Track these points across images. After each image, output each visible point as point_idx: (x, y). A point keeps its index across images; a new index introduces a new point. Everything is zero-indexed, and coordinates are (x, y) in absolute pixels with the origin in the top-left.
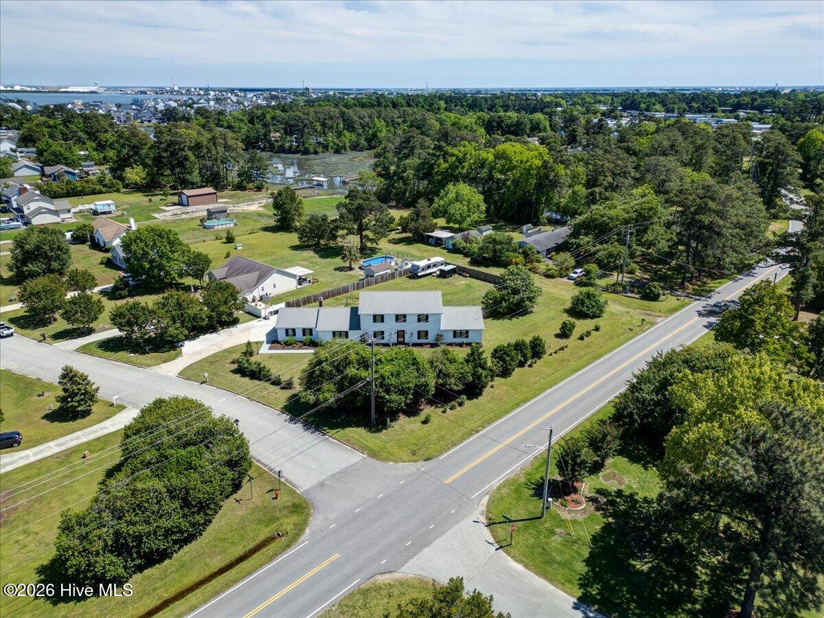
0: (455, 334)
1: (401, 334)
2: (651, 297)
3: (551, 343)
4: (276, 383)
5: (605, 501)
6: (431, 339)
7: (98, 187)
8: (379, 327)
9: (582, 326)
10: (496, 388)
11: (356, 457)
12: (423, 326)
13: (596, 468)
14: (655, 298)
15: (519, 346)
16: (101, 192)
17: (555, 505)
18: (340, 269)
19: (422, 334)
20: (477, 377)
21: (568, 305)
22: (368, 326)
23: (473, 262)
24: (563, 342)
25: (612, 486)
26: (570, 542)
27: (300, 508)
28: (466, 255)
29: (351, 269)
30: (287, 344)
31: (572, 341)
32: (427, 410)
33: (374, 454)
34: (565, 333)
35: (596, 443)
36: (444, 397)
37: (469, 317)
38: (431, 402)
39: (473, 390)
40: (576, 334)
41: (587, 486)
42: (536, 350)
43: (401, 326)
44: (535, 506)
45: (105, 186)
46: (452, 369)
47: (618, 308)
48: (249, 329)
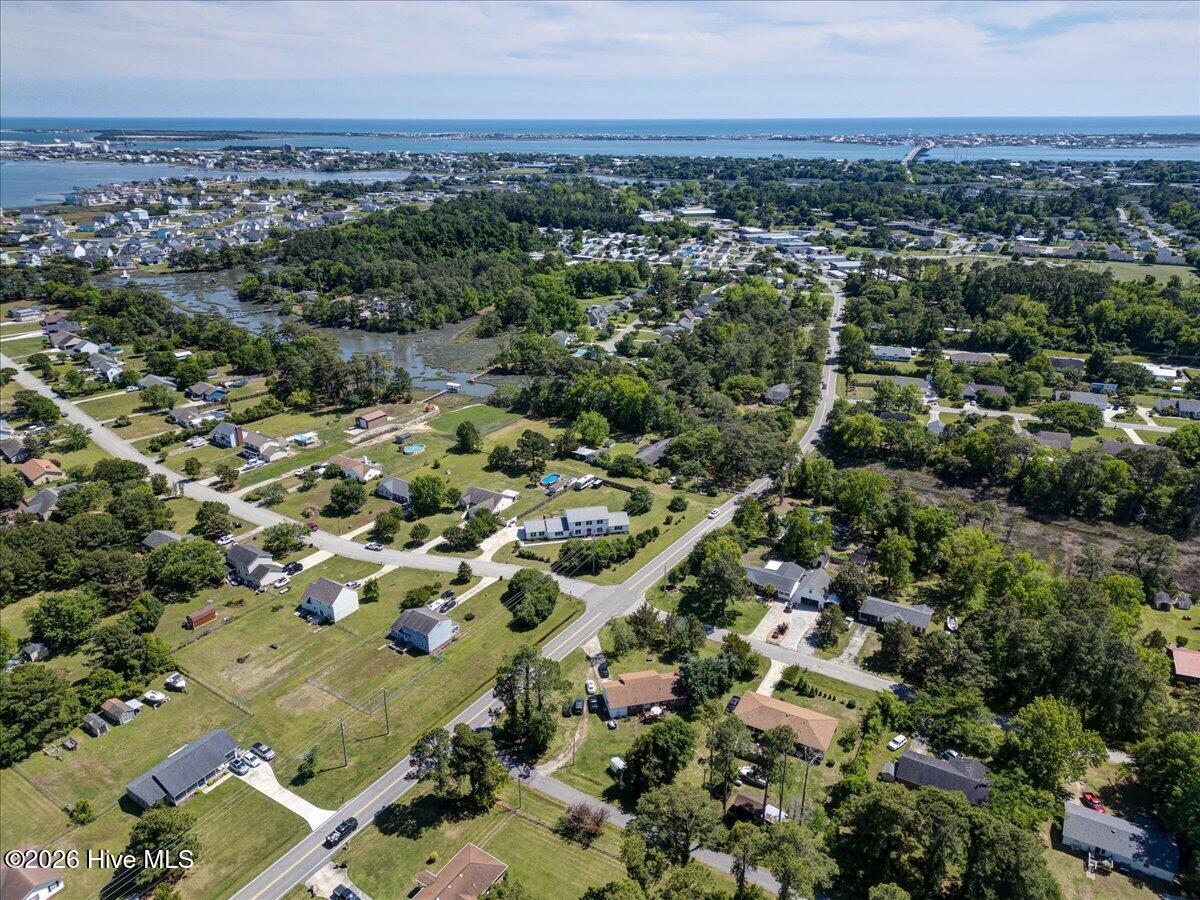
0: (616, 528)
1: (589, 530)
2: (712, 495)
3: (662, 528)
4: (541, 560)
5: (684, 590)
6: (604, 531)
7: (269, 411)
8: (578, 528)
9: (676, 516)
10: (640, 553)
11: (592, 586)
12: (600, 526)
13: (682, 580)
14: (714, 495)
15: (648, 532)
16: (272, 415)
17: (669, 593)
18: (528, 486)
19: (600, 530)
20: (633, 549)
21: (669, 504)
22: (573, 528)
23: (611, 474)
24: (667, 527)
25: (687, 585)
26: (674, 602)
27: (581, 602)
28: (604, 468)
29: (536, 486)
30: (532, 541)
31: (671, 526)
32: (613, 566)
33: (599, 584)
34: (668, 522)
35: (682, 570)
36: (620, 559)
37: (619, 519)
38: (615, 562)
39: (631, 555)
40: (673, 522)
41: (679, 586)
42: (655, 533)
43: (589, 526)
44: (662, 594)
45: (274, 409)
46: (622, 547)
47: (694, 501)
48: (505, 533)
